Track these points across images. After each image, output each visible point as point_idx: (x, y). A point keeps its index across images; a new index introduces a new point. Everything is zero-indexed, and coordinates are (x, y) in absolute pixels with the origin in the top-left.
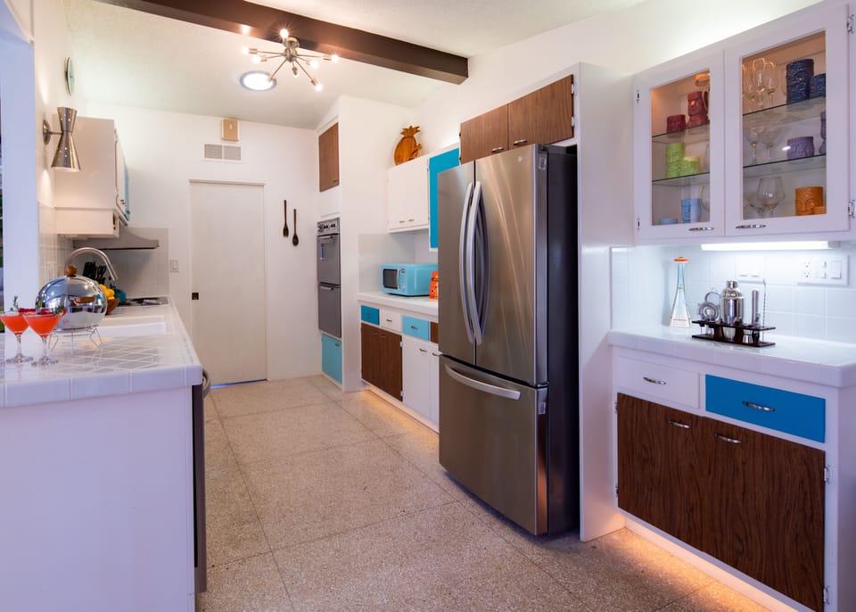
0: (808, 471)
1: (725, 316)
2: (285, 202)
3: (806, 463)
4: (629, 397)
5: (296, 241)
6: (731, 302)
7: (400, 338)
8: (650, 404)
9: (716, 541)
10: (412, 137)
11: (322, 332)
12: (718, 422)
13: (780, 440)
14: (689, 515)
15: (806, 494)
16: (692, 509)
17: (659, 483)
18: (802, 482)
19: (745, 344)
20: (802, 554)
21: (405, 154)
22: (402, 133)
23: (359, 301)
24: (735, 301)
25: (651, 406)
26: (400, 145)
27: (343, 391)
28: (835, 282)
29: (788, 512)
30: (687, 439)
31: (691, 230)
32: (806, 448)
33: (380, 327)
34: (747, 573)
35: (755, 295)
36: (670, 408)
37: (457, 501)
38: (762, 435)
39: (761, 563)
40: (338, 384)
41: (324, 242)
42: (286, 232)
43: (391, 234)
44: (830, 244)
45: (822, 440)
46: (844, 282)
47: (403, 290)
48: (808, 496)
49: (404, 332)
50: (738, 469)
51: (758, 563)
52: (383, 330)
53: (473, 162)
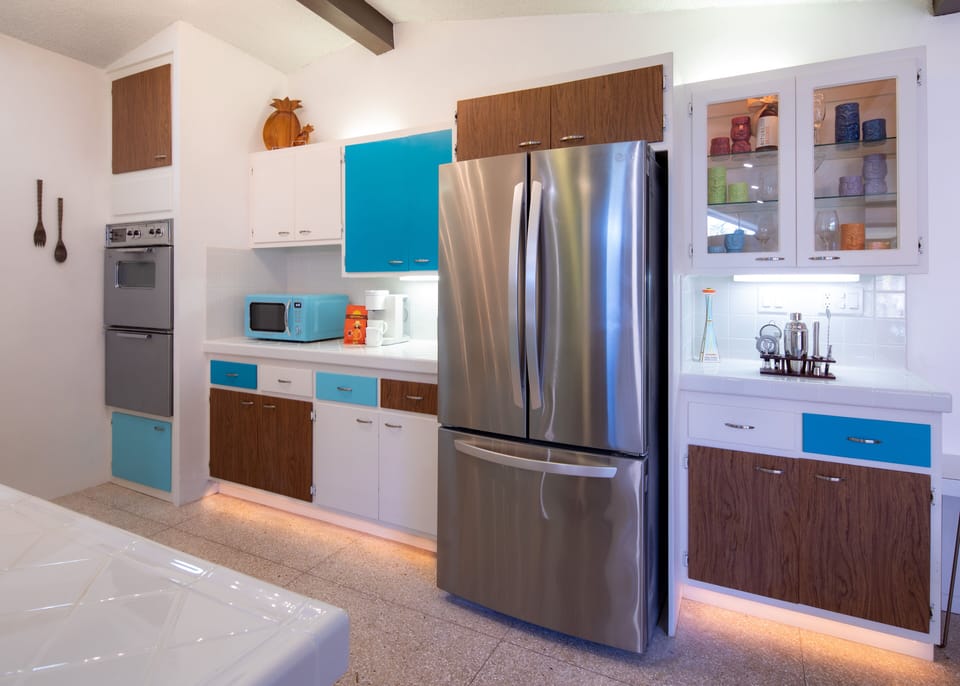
0: (916, 497)
1: (793, 349)
2: (40, 183)
3: (914, 490)
4: (705, 448)
5: (61, 254)
6: (799, 334)
7: (308, 407)
8: (733, 453)
9: (815, 589)
10: (291, 113)
11: (112, 409)
12: (818, 462)
13: (887, 471)
14: (783, 568)
15: (913, 520)
16: (787, 560)
17: (746, 539)
18: (910, 509)
19: (816, 377)
20: (910, 580)
21: (281, 137)
22: (273, 105)
23: (207, 354)
24: (802, 333)
25: (734, 455)
26: (270, 121)
27: (177, 505)
28: (851, 312)
29: (896, 542)
30: (781, 486)
31: (758, 259)
32: (913, 475)
33: (259, 392)
34: (851, 615)
35: (816, 326)
36: (759, 455)
37: (502, 640)
38: (868, 468)
39: (867, 598)
40: (161, 495)
41: (124, 258)
42: (40, 237)
43: (254, 249)
44: (861, 276)
45: (929, 465)
46: (860, 311)
47: (299, 333)
48: (916, 521)
49: (319, 397)
50: (841, 508)
51: (864, 599)
52: (264, 397)
53: (524, 155)
